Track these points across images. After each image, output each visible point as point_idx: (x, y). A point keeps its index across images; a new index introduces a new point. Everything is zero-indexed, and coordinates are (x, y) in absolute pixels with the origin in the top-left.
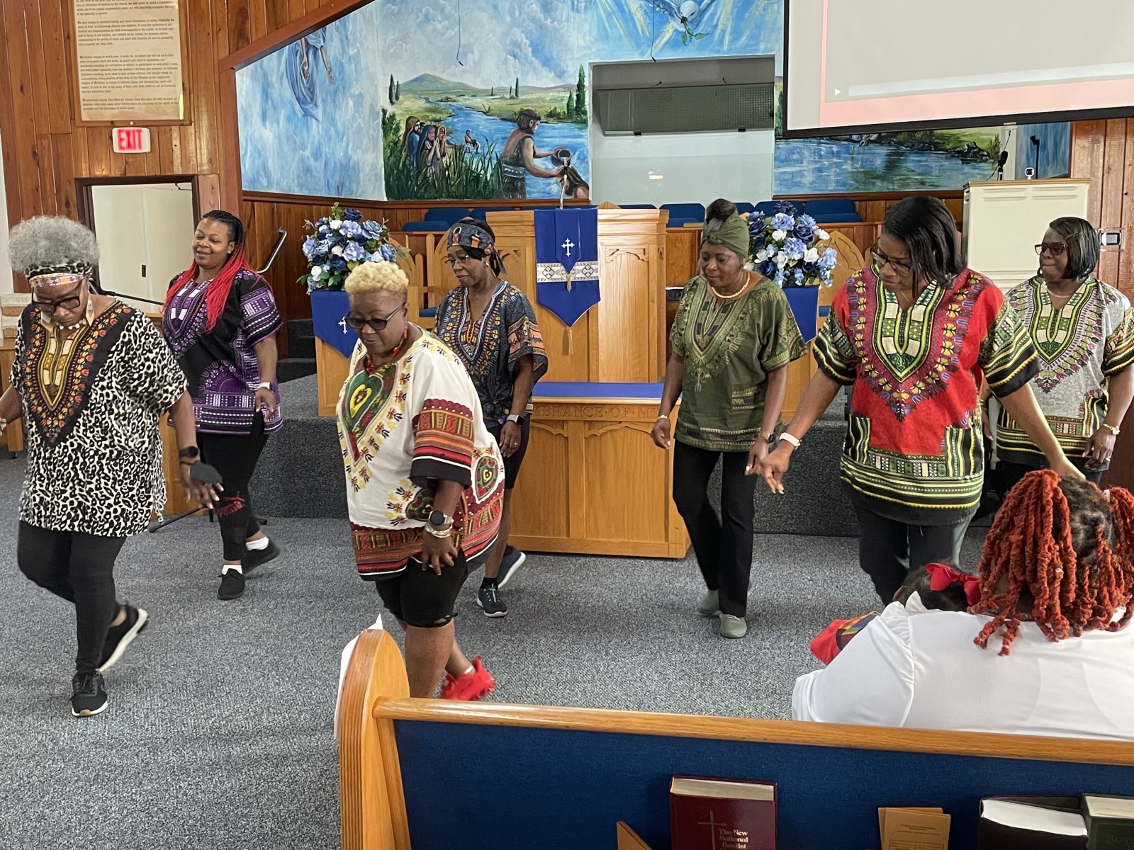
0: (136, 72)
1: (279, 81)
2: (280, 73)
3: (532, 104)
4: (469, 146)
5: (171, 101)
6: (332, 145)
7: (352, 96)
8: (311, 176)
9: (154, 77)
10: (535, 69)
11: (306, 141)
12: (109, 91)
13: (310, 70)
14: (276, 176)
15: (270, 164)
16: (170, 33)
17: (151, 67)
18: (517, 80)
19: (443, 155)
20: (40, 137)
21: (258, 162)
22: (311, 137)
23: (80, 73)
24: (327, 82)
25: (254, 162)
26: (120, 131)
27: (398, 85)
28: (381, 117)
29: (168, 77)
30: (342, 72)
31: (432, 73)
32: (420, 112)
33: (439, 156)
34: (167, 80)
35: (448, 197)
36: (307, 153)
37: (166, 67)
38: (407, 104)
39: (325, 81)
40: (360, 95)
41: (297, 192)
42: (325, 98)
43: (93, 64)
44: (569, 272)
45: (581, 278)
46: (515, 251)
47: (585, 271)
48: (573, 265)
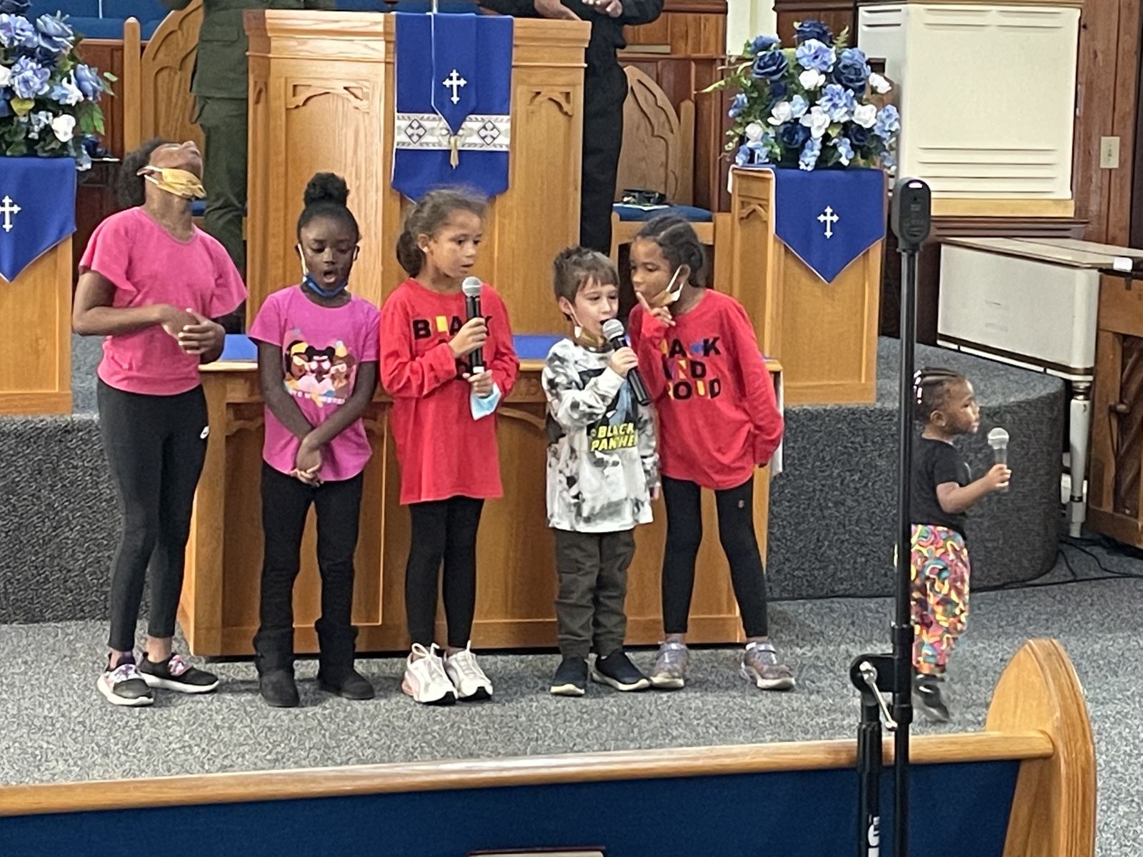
44: (455, 134)
45: (476, 145)
46: (346, 88)
47: (483, 133)
48: (464, 120)
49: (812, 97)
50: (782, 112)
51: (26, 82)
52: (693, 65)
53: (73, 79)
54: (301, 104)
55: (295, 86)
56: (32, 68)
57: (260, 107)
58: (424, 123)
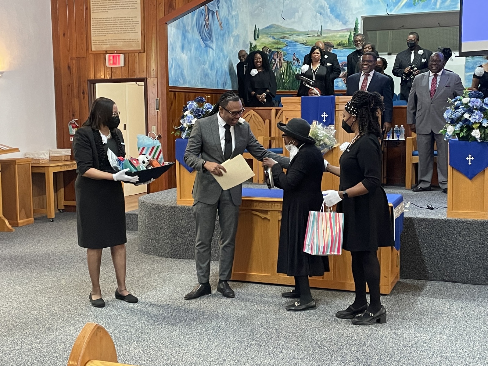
0: (119, 25)
1: (192, 29)
2: (193, 25)
3: (330, 39)
4: (295, 61)
5: (135, 40)
6: (221, 61)
7: (233, 36)
8: (208, 78)
9: (127, 28)
10: (331, 20)
11: (206, 60)
12: (105, 36)
13: (210, 24)
14: (188, 79)
15: (185, 72)
16: (136, 6)
17: (126, 23)
18: (322, 26)
19: (281, 67)
20: (72, 59)
21: (178, 71)
22: (209, 58)
23: (92, 26)
24: (219, 30)
25: (176, 71)
26: (110, 56)
27: (258, 30)
28: (249, 47)
29: (134, 28)
30: (228, 24)
31: (276, 24)
32: (271, 44)
33: (279, 67)
34: (133, 29)
35: (283, 89)
36: (207, 66)
37: (133, 23)
38: (263, 40)
39: (218, 29)
40: (238, 35)
41: (200, 86)
42: (218, 38)
43: (98, 22)
48: (328, 126)
55: (287, 118)
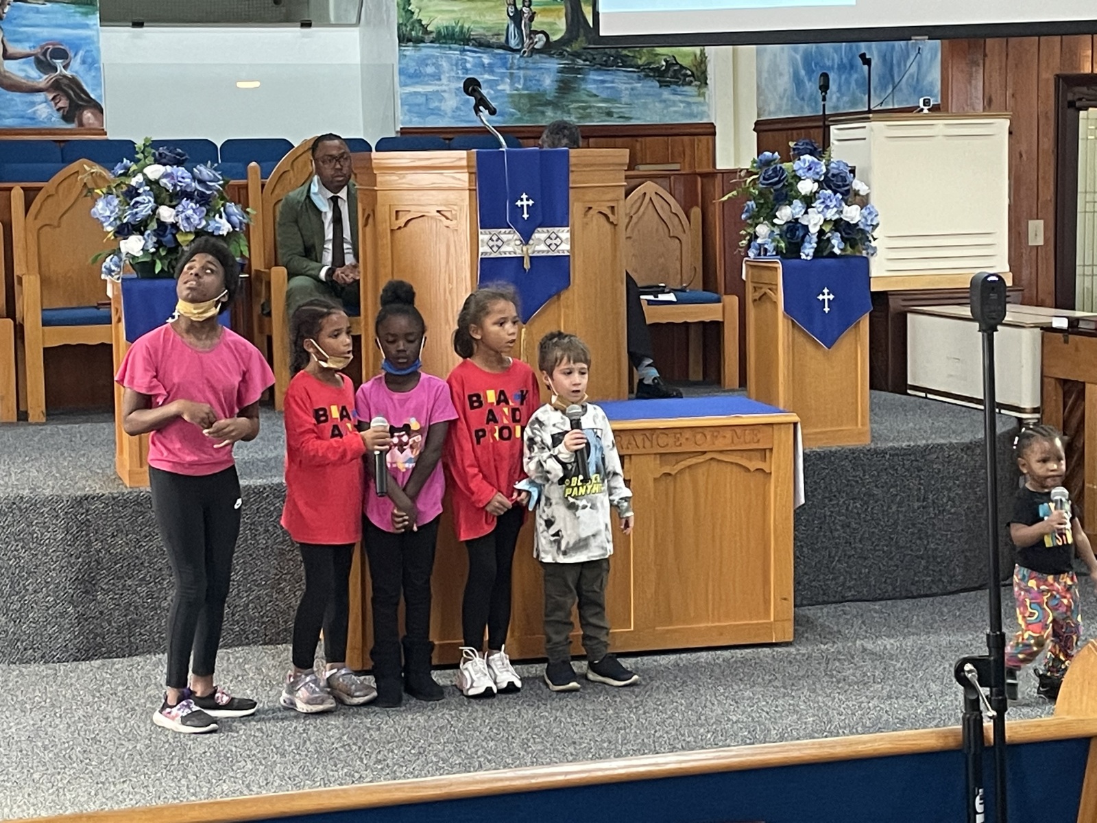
44: (527, 243)
45: (543, 252)
46: (438, 211)
47: (549, 242)
48: (533, 232)
49: (808, 201)
50: (785, 214)
51: (188, 219)
52: (699, 179)
53: (223, 214)
54: (402, 225)
55: (397, 212)
56: (192, 208)
57: (368, 229)
58: (502, 236)
